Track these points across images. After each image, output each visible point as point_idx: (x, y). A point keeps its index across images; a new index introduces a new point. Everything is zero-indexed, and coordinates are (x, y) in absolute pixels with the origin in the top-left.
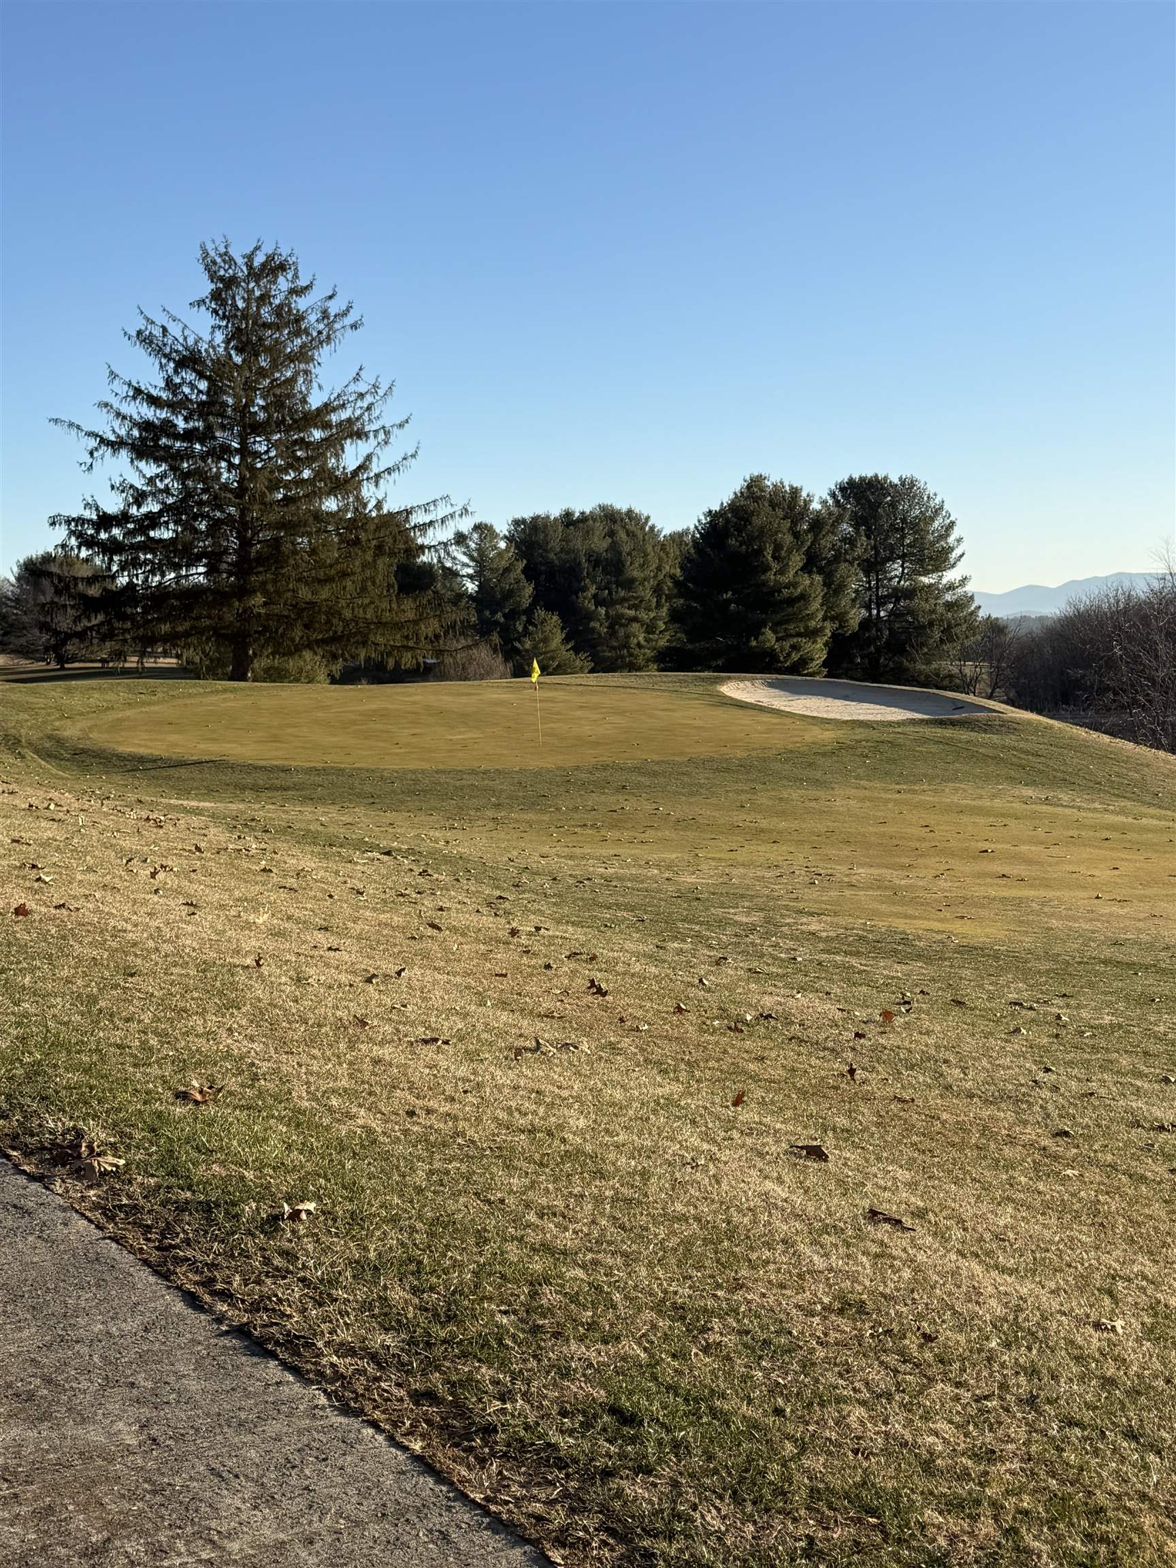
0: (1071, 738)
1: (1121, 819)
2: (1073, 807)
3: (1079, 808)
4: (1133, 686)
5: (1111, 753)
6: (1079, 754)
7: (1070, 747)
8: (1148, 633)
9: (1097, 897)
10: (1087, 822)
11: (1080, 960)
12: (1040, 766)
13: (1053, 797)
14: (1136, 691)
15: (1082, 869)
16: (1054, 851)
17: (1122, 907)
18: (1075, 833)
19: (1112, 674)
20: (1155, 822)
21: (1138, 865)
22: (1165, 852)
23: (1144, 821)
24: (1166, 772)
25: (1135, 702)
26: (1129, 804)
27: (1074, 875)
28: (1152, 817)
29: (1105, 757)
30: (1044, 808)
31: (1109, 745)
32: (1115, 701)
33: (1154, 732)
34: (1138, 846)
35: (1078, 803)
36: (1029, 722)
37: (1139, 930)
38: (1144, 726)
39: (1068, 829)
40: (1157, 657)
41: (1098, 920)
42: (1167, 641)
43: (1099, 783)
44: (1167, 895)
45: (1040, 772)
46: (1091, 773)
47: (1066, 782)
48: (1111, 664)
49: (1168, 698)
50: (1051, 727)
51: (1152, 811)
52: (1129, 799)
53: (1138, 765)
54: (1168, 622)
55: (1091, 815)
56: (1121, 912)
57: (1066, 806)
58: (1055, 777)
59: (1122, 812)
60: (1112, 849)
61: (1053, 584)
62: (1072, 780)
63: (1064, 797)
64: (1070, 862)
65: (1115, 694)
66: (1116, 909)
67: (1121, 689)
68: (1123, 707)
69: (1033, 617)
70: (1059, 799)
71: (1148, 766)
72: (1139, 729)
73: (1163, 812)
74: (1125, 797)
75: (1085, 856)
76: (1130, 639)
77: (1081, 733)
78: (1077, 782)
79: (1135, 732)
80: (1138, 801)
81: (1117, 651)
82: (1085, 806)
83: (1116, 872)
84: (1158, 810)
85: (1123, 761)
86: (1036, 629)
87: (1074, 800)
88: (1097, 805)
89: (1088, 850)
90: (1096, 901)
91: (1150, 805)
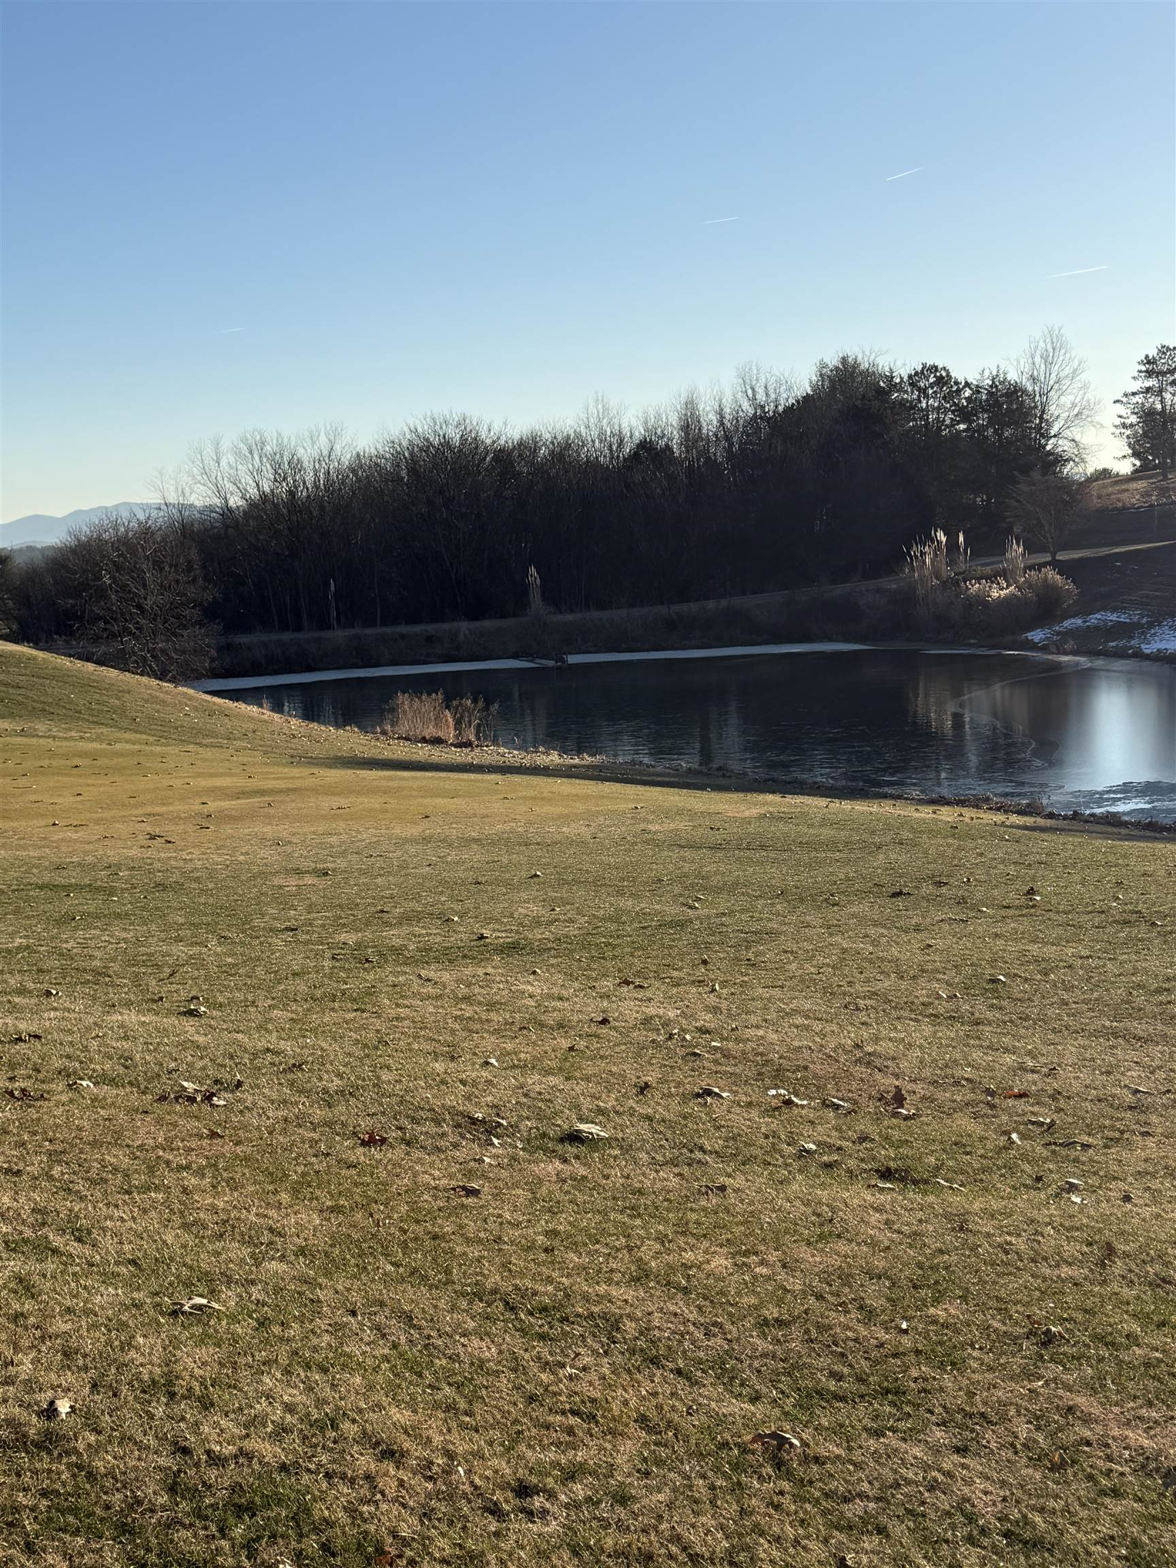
0: (53, 669)
1: (96, 745)
2: (49, 737)
3: (54, 738)
4: (122, 614)
5: (94, 681)
6: (60, 684)
7: (53, 678)
8: (136, 562)
9: (54, 824)
10: (60, 751)
11: (16, 887)
12: (20, 698)
13: (30, 728)
14: (125, 619)
15: (47, 799)
16: (23, 782)
17: (76, 832)
18: (46, 763)
19: (102, 603)
20: (128, 746)
21: (102, 789)
22: (131, 775)
23: (118, 746)
24: (146, 697)
25: (126, 631)
26: (105, 730)
27: (37, 804)
28: (127, 742)
29: (86, 685)
30: (19, 740)
31: (93, 674)
32: (105, 629)
33: (145, 659)
34: (104, 772)
35: (54, 733)
36: (12, 654)
37: (86, 853)
38: (134, 653)
39: (40, 758)
40: (144, 586)
41: (48, 847)
42: (154, 569)
43: (80, 712)
44: (124, 816)
45: (21, 704)
46: (71, 702)
47: (43, 712)
48: (101, 593)
49: (157, 625)
50: (35, 658)
51: (128, 736)
52: (106, 725)
53: (120, 691)
54: (155, 551)
55: (64, 744)
56: (75, 836)
57: (42, 736)
58: (34, 708)
59: (99, 739)
60: (80, 776)
61: (59, 514)
62: (52, 710)
63: (41, 727)
64: (35, 792)
65: (106, 622)
66: (70, 834)
67: (111, 618)
68: (114, 635)
69: (39, 546)
70: (35, 730)
71: (129, 692)
72: (130, 657)
73: (138, 736)
74: (102, 724)
75: (51, 784)
76: (118, 568)
77: (64, 662)
78: (56, 711)
79: (126, 659)
80: (116, 727)
81: (107, 580)
82: (61, 734)
83: (79, 798)
84: (134, 735)
85: (105, 689)
86: (38, 559)
87: (50, 730)
88: (73, 734)
89: (56, 778)
90: (52, 828)
91: (127, 730)
